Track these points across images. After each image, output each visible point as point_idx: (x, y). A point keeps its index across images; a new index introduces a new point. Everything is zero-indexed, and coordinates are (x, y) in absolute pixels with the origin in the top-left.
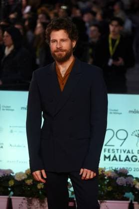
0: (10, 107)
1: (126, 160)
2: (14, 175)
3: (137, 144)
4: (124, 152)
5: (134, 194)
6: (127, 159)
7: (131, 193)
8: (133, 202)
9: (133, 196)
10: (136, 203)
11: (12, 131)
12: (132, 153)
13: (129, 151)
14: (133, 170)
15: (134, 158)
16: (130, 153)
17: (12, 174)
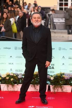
5: (50, 82)
7: (49, 82)
8: (50, 85)
9: (50, 83)
10: (51, 85)
14: (50, 72)
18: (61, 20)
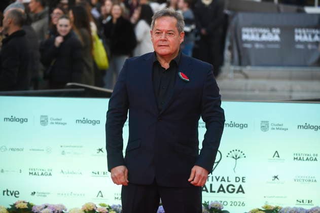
0: (61, 119)
1: (219, 191)
2: (67, 212)
3: (234, 169)
4: (217, 180)
6: (221, 189)
11: (63, 153)
12: (228, 181)
13: (223, 178)
14: (229, 204)
15: (230, 188)
16: (224, 180)
17: (64, 211)
18: (266, 34)
